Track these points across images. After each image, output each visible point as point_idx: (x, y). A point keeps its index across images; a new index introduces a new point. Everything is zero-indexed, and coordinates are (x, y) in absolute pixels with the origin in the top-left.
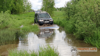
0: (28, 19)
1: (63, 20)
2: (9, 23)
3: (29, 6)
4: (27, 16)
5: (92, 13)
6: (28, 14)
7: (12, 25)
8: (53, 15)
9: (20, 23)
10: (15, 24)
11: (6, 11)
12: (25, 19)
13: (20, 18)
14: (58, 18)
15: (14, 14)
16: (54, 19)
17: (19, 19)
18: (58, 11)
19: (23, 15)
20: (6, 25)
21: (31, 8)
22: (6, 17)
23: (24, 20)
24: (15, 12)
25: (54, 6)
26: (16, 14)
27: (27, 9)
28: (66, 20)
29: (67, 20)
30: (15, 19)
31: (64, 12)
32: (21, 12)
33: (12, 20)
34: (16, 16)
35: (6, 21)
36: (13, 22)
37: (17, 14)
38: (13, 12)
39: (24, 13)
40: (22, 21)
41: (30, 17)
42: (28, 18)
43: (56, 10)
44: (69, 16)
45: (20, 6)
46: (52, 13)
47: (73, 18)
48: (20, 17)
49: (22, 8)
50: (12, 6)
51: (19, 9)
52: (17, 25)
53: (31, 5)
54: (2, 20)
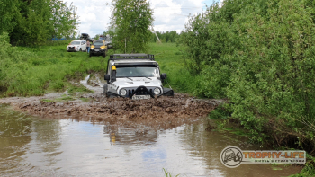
0: (65, 65)
2: (6, 76)
3: (70, 22)
4: (62, 55)
5: (282, 56)
6: (63, 47)
9: (42, 76)
12: (54, 62)
13: (39, 60)
15: (20, 45)
17: (36, 64)
18: (160, 44)
19: (50, 48)
21: (75, 28)
23: (54, 66)
24: (22, 39)
25: (150, 28)
26: (24, 45)
27: (61, 31)
28: (188, 73)
29: (192, 73)
30: (24, 60)
32: (41, 40)
34: (28, 52)
36: (19, 71)
37: (30, 46)
39: (50, 45)
40: (47, 68)
42: (65, 59)
43: (154, 37)
45: (39, 21)
48: (39, 55)
49: (47, 28)
50: (14, 19)
51: (36, 29)
52: (33, 81)
53: (75, 20)
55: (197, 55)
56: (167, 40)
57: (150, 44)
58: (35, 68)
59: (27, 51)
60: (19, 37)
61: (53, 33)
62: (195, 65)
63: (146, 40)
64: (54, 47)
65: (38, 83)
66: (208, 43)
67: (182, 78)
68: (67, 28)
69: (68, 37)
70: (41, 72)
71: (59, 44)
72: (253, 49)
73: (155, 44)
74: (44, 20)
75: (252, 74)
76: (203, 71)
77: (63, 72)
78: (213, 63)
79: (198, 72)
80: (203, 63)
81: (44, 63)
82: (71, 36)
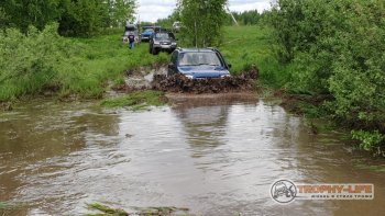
0: (125, 58)
1: (266, 60)
2: (57, 73)
3: (127, 6)
4: (120, 46)
7: (68, 80)
8: (220, 42)
9: (100, 71)
10: (80, 74)
12: (112, 55)
13: (94, 53)
14: (241, 54)
15: (70, 35)
17: (90, 58)
18: (237, 28)
20: (46, 78)
21: (133, 12)
22: (47, 49)
23: (112, 60)
25: (226, 7)
27: (117, 16)
28: (276, 61)
30: (77, 54)
32: (94, 30)
33: (67, 60)
34: (80, 44)
35: (47, 65)
36: (71, 68)
37: (81, 36)
39: (106, 33)
40: (104, 62)
42: (124, 50)
45: (91, 6)
46: (216, 34)
48: (93, 47)
50: (61, 5)
51: (88, 16)
52: (91, 78)
53: (133, 3)
54: (34, 58)
55: (287, 38)
56: (246, 23)
57: (226, 28)
58: (90, 62)
59: (78, 43)
60: (72, 27)
61: (107, 20)
62: (284, 52)
63: (220, 24)
64: (110, 37)
65: (96, 81)
66: (302, 24)
67: (270, 68)
68: (124, 13)
71: (115, 33)
72: (361, 29)
73: (231, 28)
74: (97, 4)
75: (361, 60)
76: (297, 59)
77: (123, 67)
78: (308, 48)
79: (289, 60)
80: (295, 49)
81: (100, 57)
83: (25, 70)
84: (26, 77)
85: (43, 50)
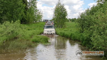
0: (38, 30)
1: (76, 32)
2: (19, 34)
3: (40, 16)
4: (37, 27)
6: (38, 24)
7: (21, 36)
8: (65, 26)
9: (30, 34)
10: (25, 34)
11: (16, 21)
12: (35, 29)
14: (70, 30)
16: (66, 30)
17: (29, 30)
18: (70, 22)
19: (33, 25)
20: (15, 35)
21: (42, 18)
22: (16, 27)
23: (35, 31)
25: (67, 17)
26: (25, 24)
27: (37, 19)
29: (80, 32)
30: (25, 29)
31: (77, 24)
32: (31, 22)
33: (22, 30)
35: (16, 31)
36: (23, 32)
37: (27, 24)
38: (23, 22)
40: (32, 31)
41: (40, 28)
42: (38, 28)
43: (68, 21)
44: (83, 28)
45: (30, 16)
46: (64, 24)
47: (87, 31)
48: (30, 27)
49: (33, 18)
50: (22, 15)
51: (29, 18)
52: (27, 35)
53: (42, 15)
54: (12, 30)
55: (82, 26)
56: (73, 21)
57: (66, 23)
59: (26, 26)
60: (24, 21)
61: (34, 20)
62: (81, 30)
63: (65, 21)
68: (39, 18)
69: (40, 21)
70: (30, 32)
72: (100, 24)
73: (68, 23)
74: (32, 15)
75: (100, 32)
76: (84, 32)
77: (37, 33)
78: (87, 29)
81: (31, 29)
82: (41, 20)
83: (9, 33)
84: (10, 35)
85: (15, 27)
